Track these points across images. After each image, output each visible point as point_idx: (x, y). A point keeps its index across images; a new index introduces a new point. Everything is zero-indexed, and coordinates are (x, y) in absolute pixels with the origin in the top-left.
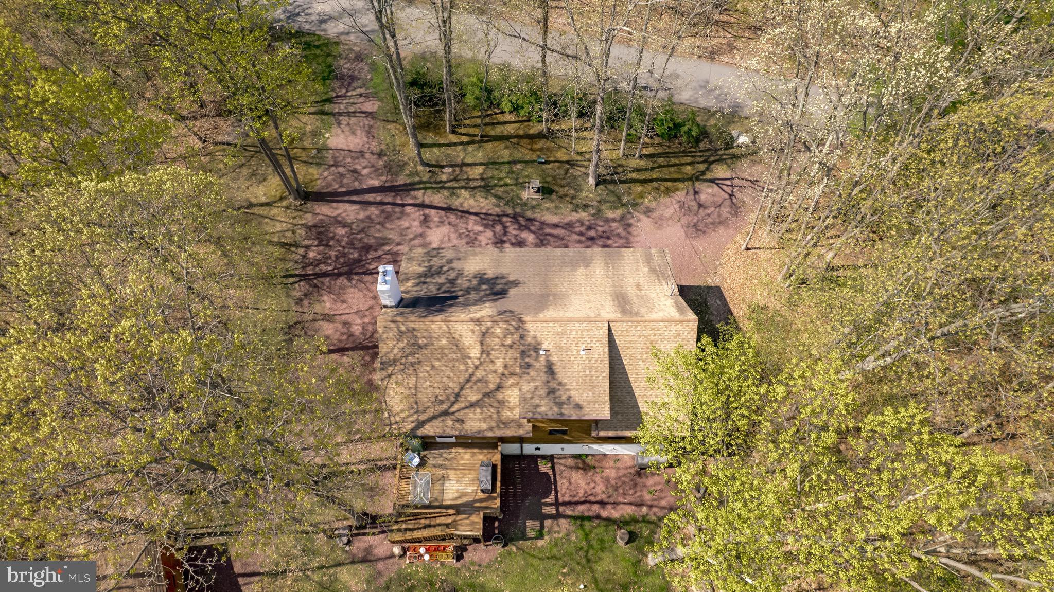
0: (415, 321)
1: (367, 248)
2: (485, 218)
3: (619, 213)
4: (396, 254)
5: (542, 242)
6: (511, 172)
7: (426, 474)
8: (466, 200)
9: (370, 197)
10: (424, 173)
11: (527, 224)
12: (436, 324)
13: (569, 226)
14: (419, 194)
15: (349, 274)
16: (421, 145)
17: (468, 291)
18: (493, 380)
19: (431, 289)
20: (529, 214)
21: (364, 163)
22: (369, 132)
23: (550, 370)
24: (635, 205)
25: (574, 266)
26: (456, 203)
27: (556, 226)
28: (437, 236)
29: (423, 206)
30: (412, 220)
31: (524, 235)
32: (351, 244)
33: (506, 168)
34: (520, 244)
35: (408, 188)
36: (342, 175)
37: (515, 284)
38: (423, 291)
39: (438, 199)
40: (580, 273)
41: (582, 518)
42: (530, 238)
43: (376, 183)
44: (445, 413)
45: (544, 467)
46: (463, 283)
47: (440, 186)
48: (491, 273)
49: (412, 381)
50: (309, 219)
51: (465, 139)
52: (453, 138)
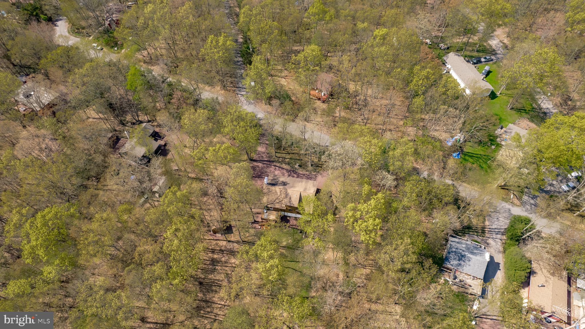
0: (270, 187)
1: (263, 173)
2: (287, 170)
3: (315, 173)
4: (269, 175)
5: (298, 177)
6: (294, 161)
7: (267, 214)
8: (284, 166)
9: (265, 162)
10: (276, 159)
11: (296, 173)
12: (273, 188)
13: (304, 175)
14: (275, 163)
15: (259, 177)
16: (276, 152)
17: (280, 184)
18: (281, 199)
19: (273, 182)
20: (296, 171)
21: (265, 155)
22: (266, 149)
23: (290, 198)
24: (318, 172)
25: (299, 182)
26: (282, 166)
27: (301, 174)
28: (277, 172)
29: (275, 166)
30: (272, 169)
31: (294, 175)
32: (260, 171)
33: (294, 160)
34: (293, 177)
35: (273, 162)
36: (259, 157)
37: (289, 184)
38: (272, 182)
39: (278, 165)
40: (300, 184)
41: (294, 228)
42: (295, 175)
43: (266, 159)
44: (272, 203)
45: (288, 218)
46: (279, 182)
47: (279, 162)
48: (284, 181)
49: (267, 197)
50: (252, 165)
51: (286, 152)
52: (284, 152)
